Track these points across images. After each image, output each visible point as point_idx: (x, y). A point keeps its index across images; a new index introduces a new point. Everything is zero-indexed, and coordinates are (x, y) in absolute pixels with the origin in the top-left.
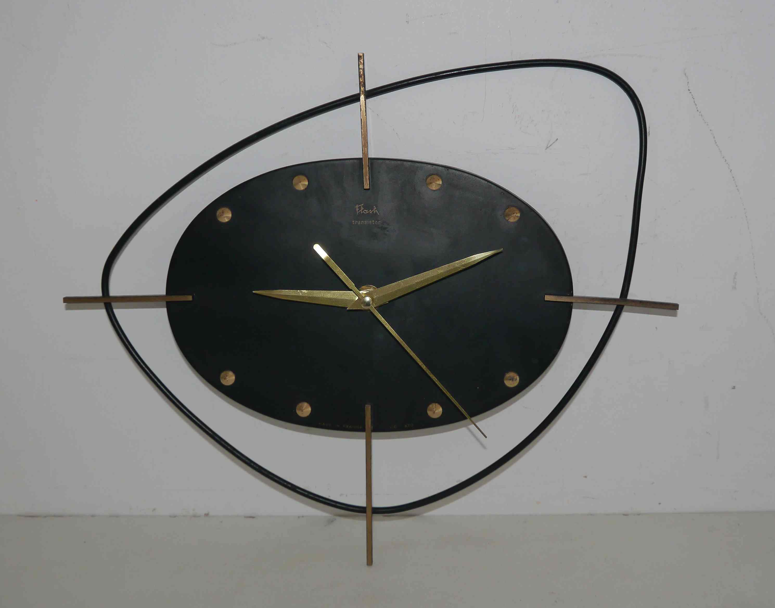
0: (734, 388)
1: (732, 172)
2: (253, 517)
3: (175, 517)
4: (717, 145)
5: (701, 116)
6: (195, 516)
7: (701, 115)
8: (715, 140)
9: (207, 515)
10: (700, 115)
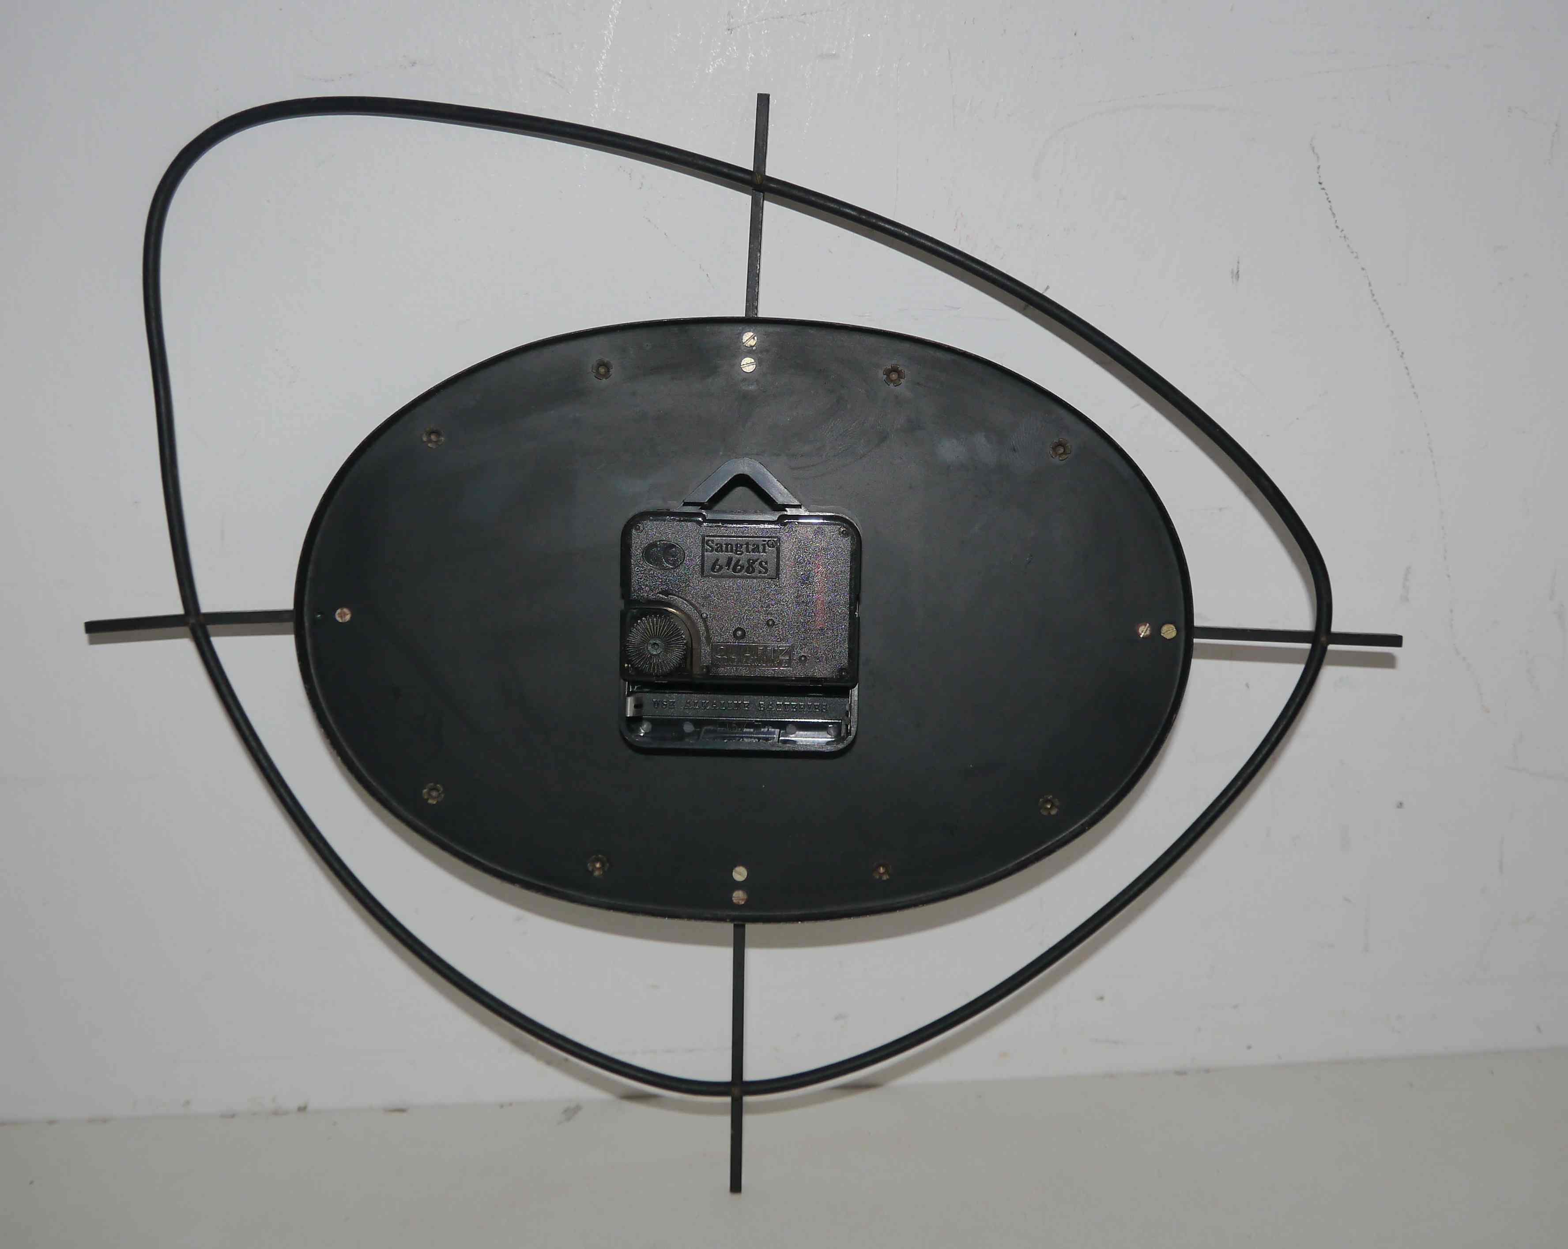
0: (1400, 805)
1: (1404, 356)
2: (402, 1110)
3: (233, 1116)
4: (1375, 301)
5: (1343, 238)
6: (276, 1113)
7: (1345, 237)
8: (1371, 290)
9: (302, 1109)
10: (1343, 235)
